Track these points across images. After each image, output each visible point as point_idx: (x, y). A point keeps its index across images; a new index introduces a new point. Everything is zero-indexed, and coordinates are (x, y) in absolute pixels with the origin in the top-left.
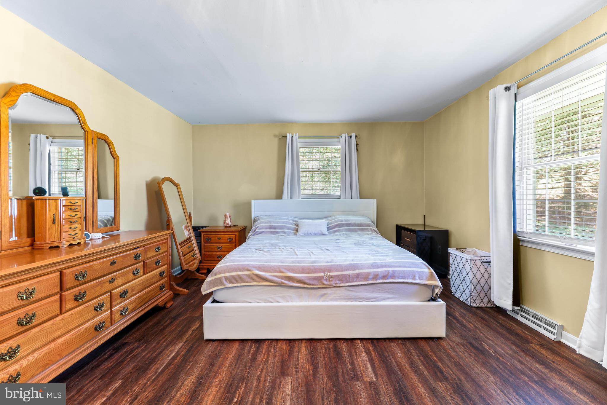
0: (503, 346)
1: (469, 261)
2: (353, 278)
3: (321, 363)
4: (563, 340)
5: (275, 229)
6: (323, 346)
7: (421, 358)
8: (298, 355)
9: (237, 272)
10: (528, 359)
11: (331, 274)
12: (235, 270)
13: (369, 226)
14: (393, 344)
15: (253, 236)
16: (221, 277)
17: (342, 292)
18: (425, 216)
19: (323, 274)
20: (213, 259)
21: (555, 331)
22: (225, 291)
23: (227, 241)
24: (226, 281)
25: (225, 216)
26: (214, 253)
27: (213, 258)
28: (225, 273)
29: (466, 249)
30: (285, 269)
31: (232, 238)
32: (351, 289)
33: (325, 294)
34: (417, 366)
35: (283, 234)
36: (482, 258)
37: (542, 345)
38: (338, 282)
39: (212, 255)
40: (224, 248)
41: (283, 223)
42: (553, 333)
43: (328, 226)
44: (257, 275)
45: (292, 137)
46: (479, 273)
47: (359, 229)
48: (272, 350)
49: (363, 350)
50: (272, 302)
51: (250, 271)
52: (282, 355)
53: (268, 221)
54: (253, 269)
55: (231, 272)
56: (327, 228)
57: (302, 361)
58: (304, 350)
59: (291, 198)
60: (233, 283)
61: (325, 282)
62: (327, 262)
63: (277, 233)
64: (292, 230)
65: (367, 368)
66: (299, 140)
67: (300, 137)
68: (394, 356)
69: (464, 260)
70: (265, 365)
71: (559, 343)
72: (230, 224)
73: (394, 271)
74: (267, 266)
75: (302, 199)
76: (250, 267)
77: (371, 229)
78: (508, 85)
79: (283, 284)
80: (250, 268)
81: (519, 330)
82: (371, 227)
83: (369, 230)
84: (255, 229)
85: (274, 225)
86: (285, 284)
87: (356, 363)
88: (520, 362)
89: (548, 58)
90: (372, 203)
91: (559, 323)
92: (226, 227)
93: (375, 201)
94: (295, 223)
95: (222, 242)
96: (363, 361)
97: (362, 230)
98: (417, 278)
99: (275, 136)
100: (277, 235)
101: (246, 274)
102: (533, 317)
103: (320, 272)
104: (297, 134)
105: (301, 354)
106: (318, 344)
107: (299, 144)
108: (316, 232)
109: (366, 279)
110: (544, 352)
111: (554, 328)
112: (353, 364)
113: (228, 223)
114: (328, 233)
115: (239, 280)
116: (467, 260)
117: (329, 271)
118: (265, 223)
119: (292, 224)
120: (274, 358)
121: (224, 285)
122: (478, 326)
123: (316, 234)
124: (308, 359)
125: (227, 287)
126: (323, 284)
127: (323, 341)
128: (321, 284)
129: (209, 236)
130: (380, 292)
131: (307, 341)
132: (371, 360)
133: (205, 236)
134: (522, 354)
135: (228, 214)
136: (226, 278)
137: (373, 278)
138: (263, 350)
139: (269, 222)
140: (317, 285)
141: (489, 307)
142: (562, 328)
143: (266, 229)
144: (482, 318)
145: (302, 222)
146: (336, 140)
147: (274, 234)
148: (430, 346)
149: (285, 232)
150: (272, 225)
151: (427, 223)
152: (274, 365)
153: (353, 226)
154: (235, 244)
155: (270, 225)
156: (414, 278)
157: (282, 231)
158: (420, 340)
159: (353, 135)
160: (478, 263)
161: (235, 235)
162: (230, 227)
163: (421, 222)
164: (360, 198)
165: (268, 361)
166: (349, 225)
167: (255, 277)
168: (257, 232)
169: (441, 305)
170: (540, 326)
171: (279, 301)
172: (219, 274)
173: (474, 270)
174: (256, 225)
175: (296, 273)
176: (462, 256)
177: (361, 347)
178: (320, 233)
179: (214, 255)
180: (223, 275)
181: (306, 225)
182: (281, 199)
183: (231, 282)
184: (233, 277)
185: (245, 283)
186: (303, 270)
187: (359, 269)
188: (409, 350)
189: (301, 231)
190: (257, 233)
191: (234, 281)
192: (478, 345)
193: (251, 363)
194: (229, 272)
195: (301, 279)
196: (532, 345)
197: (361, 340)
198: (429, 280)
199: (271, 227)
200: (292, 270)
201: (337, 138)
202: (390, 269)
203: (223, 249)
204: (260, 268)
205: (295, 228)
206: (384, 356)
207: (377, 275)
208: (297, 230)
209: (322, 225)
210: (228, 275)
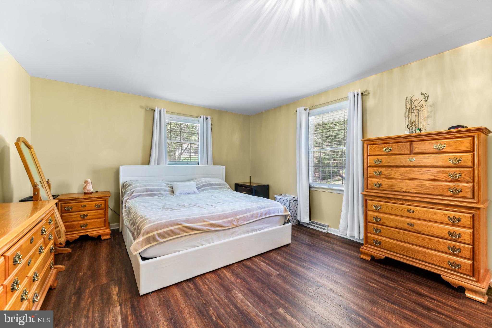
0: (313, 240)
1: (288, 201)
2: (250, 217)
3: (245, 276)
4: (329, 232)
5: (152, 191)
6: (236, 267)
7: (289, 255)
8: (227, 277)
9: (168, 227)
10: (324, 242)
11: (238, 217)
12: (166, 226)
13: (225, 185)
14: (272, 254)
15: (130, 200)
16: (154, 235)
17: (244, 228)
18: (250, 177)
19: (232, 218)
20: (76, 229)
21: (326, 228)
22: (157, 246)
23: (94, 208)
24: (159, 237)
25: (86, 182)
26: (76, 223)
27: (74, 228)
28: (157, 230)
29: (282, 195)
30: (207, 219)
31: (101, 204)
32: (249, 225)
33: (234, 232)
34: (290, 260)
35: (160, 195)
36: (294, 198)
37: (324, 236)
38: (242, 222)
39: (74, 225)
40: (90, 215)
41: (158, 186)
42: (325, 229)
43: (197, 186)
44: (187, 227)
45: (160, 111)
46: (292, 207)
47: (219, 187)
48: (206, 281)
49: (260, 262)
50: (198, 246)
51: (180, 224)
52: (217, 281)
53: (143, 185)
54: (182, 223)
55: (163, 229)
56: (197, 188)
57: (233, 280)
58: (228, 274)
59: (158, 165)
60: (166, 238)
61: (235, 223)
62: (232, 210)
63: (155, 195)
64: (167, 192)
65: (270, 269)
66: (166, 115)
67: (167, 112)
68: (278, 260)
69: (285, 201)
70: (211, 291)
71: (328, 233)
72: (92, 190)
73: (269, 210)
74: (192, 218)
75: (168, 165)
76: (179, 221)
77: (226, 187)
78: (306, 108)
79: (208, 230)
80: (179, 223)
81: (314, 232)
82: (226, 186)
83: (226, 188)
84: (131, 193)
85: (150, 189)
86: (209, 229)
87: (263, 269)
88: (322, 244)
89: (323, 100)
90: (223, 168)
91: (327, 224)
92: (85, 194)
93: (224, 167)
94: (168, 185)
95: (87, 209)
96: (265, 267)
97: (221, 188)
98: (280, 212)
99: (142, 107)
100: (155, 197)
101: (177, 228)
102: (317, 224)
103: (230, 217)
104: (165, 109)
105: (228, 276)
106: (233, 267)
107: (166, 118)
108: (190, 192)
109: (257, 217)
110: (326, 238)
111: (326, 227)
112: (262, 270)
113: (89, 189)
114: (198, 192)
115: (172, 234)
116: (287, 200)
117: (236, 216)
118: (141, 187)
119: (166, 187)
120: (213, 285)
121: (157, 241)
122: (298, 234)
123: (189, 193)
124: (235, 277)
125: (160, 242)
126: (234, 225)
127: (234, 265)
128: (232, 225)
129: (69, 204)
130: (263, 224)
131: (224, 268)
132: (269, 265)
133: (63, 205)
134: (321, 241)
135: (89, 180)
136: (159, 235)
137: (260, 216)
138: (200, 284)
139: (145, 186)
140: (230, 226)
141: (296, 225)
142: (328, 226)
143: (143, 192)
144: (297, 230)
145: (175, 185)
146: (195, 119)
147: (152, 196)
148: (288, 249)
149: (161, 194)
150: (148, 189)
151: (252, 181)
152: (217, 289)
153: (214, 185)
154: (104, 210)
155: (146, 189)
156: (279, 213)
157: (159, 193)
158: (281, 248)
159: (209, 118)
160: (292, 201)
161: (104, 201)
162: (91, 193)
163: (248, 181)
164: (213, 165)
165: (211, 288)
166: (211, 185)
167: (185, 229)
168: (134, 195)
169: (290, 225)
170: (320, 228)
171: (204, 244)
172: (152, 232)
173: (291, 205)
174: (131, 190)
175: (215, 220)
176: (284, 198)
177: (257, 260)
178: (193, 192)
179: (77, 224)
180: (155, 233)
181: (179, 187)
182: (149, 165)
183: (164, 237)
184: (165, 232)
185: (178, 235)
186: (220, 217)
187: (252, 211)
188: (280, 254)
189: (177, 192)
190: (135, 197)
191: (167, 236)
192: (304, 243)
193: (200, 294)
194: (160, 229)
195: (220, 224)
196: (321, 237)
197: (254, 257)
198: (284, 212)
199: (147, 190)
200: (212, 218)
201: (196, 118)
202: (267, 209)
203: (89, 217)
204: (187, 221)
205: (170, 190)
206: (272, 261)
207: (262, 213)
208: (173, 191)
209: (192, 185)
210: (160, 231)
